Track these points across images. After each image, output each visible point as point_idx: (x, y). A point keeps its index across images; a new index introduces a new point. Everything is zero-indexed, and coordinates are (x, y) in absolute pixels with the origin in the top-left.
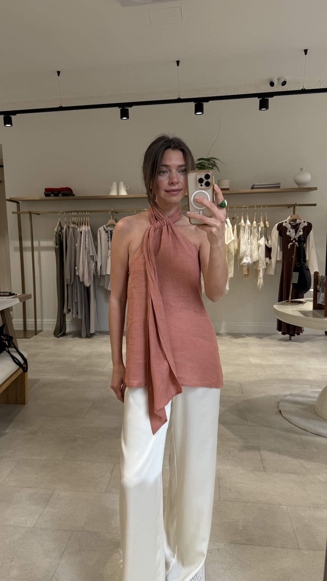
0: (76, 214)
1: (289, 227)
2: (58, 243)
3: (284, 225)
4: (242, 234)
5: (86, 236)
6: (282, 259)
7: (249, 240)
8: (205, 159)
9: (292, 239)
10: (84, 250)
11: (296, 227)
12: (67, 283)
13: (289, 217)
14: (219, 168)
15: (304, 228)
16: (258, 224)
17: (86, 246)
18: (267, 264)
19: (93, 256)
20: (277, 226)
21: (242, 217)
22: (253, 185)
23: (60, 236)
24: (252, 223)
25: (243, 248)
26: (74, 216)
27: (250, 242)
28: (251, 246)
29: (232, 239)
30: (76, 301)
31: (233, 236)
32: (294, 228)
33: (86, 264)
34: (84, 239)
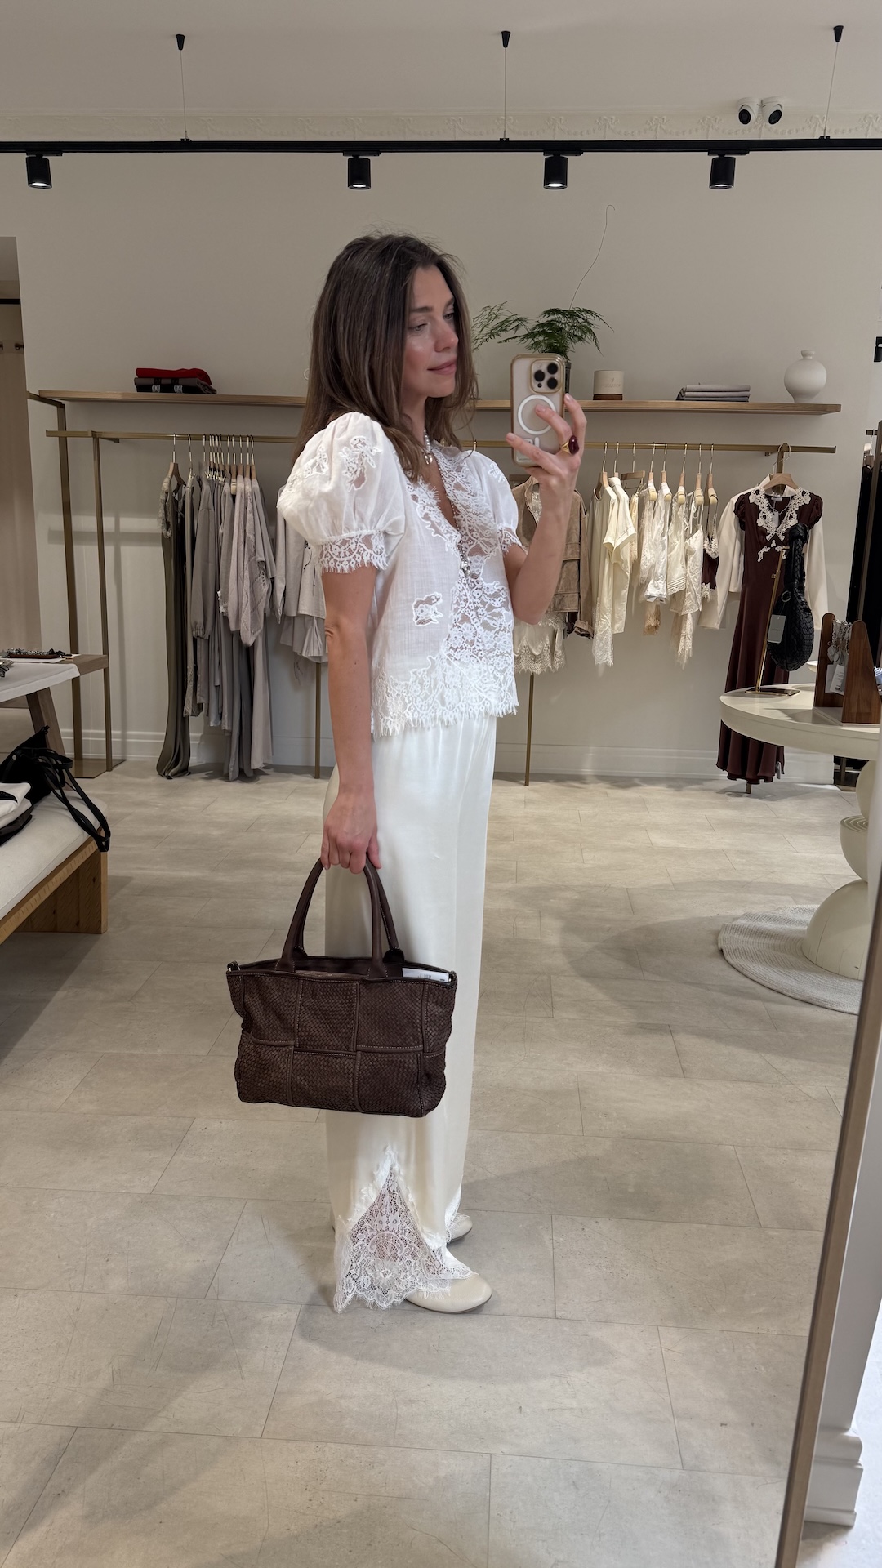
0: (219, 443)
1: (764, 504)
2: (171, 523)
3: (752, 499)
4: (649, 519)
5: (246, 507)
6: (740, 590)
7: (666, 537)
8: (564, 313)
9: (768, 538)
10: (243, 545)
11: (781, 507)
12: (195, 633)
13: (767, 480)
14: (598, 339)
15: (801, 511)
16: (689, 495)
17: (247, 534)
18: (704, 600)
19: (265, 563)
20: (735, 502)
21: (651, 474)
22: (683, 391)
23: (176, 503)
24: (674, 491)
25: (649, 558)
26: (213, 449)
27: (666, 542)
28: (669, 552)
29: (630, 534)
30: (218, 684)
31: (632, 525)
32: (779, 511)
33: (247, 584)
34: (242, 515)
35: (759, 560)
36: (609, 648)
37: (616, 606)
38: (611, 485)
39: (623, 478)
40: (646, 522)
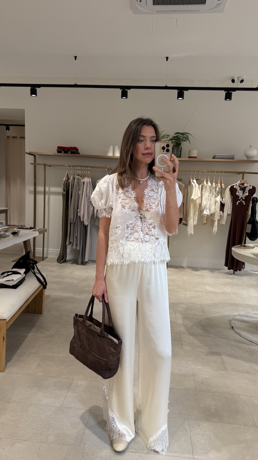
0: (80, 168)
1: (238, 188)
2: (65, 190)
3: (235, 187)
4: (204, 192)
5: (87, 186)
6: (231, 213)
7: (209, 197)
8: (181, 134)
9: (240, 198)
10: (86, 197)
11: (243, 189)
12: (70, 221)
13: (239, 182)
14: (190, 141)
15: (250, 191)
16: (216, 185)
17: (87, 193)
18: (220, 216)
20: (229, 188)
21: (205, 179)
22: (214, 156)
23: (67, 184)
24: (212, 184)
25: (204, 203)
26: (78, 170)
27: (209, 199)
28: (210, 201)
29: (199, 196)
30: (76, 236)
31: (199, 193)
32: (243, 190)
33: (86, 207)
34: (86, 188)
35: (237, 205)
36: (192, 229)
37: (194, 217)
38: (193, 182)
39: (197, 180)
40: (203, 193)
